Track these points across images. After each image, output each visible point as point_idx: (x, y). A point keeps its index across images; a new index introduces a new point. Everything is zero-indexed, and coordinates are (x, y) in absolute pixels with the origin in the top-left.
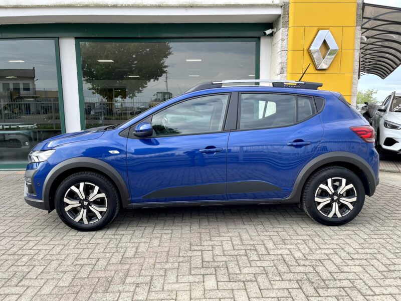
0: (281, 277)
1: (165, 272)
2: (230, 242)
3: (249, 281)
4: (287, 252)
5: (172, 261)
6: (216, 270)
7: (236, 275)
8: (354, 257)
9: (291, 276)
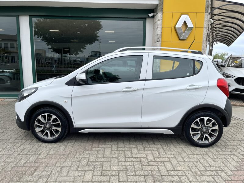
0: (135, 173)
1: (61, 169)
2: (110, 149)
3: (113, 176)
4: (144, 156)
5: (68, 161)
6: (94, 168)
7: (106, 171)
8: (185, 161)
9: (142, 172)
